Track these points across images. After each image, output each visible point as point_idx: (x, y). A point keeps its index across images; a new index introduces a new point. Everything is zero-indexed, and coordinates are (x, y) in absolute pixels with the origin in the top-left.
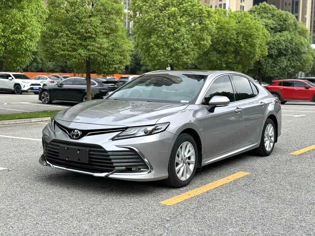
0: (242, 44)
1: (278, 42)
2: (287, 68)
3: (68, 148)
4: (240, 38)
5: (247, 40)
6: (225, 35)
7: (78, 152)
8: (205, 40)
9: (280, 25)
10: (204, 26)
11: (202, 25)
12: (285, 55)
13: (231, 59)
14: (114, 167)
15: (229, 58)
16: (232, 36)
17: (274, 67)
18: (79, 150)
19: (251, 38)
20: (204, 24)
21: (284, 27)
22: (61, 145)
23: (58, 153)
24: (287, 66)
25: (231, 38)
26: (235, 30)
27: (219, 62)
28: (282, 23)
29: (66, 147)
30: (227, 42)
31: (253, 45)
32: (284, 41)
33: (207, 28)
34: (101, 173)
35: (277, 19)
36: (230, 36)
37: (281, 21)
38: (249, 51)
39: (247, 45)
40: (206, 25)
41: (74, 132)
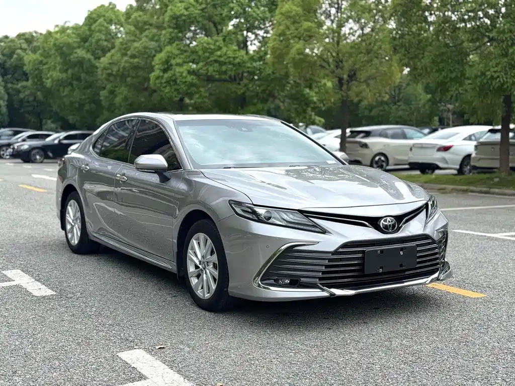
29: (379, 250)
41: (385, 221)
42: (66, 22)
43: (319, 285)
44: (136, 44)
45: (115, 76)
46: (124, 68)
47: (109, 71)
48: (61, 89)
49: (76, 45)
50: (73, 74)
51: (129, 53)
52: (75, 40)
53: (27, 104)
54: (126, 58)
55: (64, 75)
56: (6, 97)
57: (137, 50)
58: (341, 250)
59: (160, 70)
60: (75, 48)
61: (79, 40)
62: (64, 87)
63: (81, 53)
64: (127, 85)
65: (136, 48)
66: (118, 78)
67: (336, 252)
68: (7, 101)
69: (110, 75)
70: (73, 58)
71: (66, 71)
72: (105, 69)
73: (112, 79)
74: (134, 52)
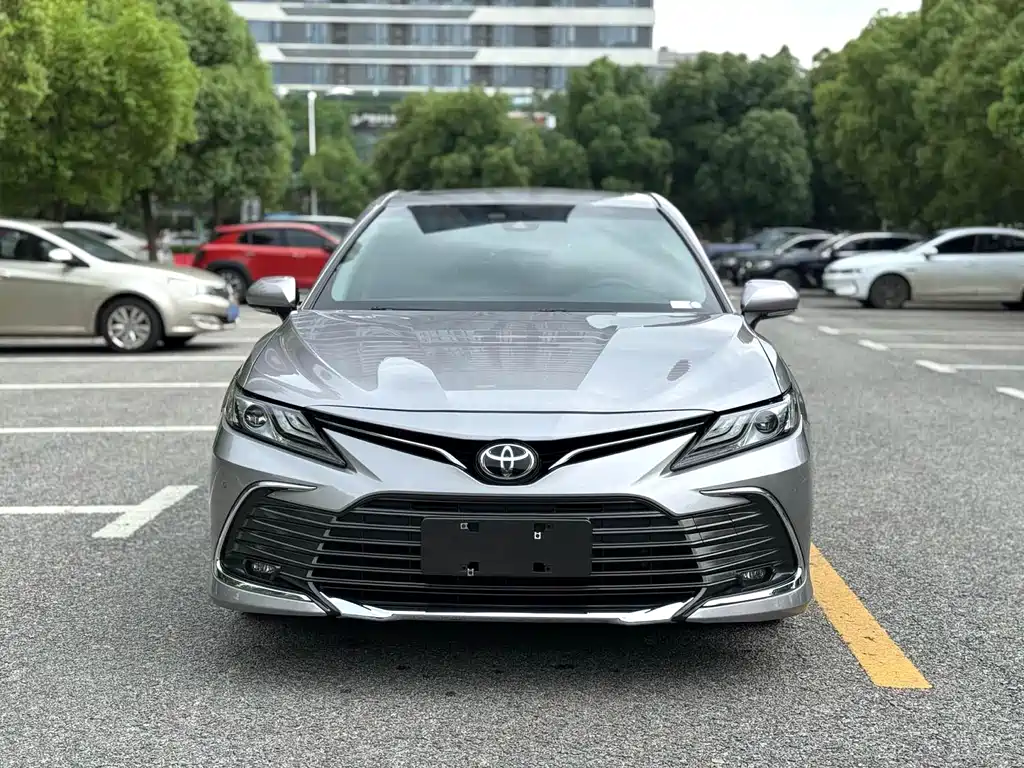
0: (130, 101)
1: (210, 100)
2: (234, 189)
3: (473, 526)
4: (121, 78)
5: (145, 86)
6: (66, 64)
7: (538, 536)
8: (30, 80)
9: (204, 42)
10: (25, 25)
11: (17, 23)
12: (227, 144)
13: (91, 150)
14: (698, 577)
15: (83, 148)
16: (95, 70)
17: (196, 183)
18: (539, 527)
19: (159, 81)
20: (25, 20)
21: (219, 48)
22: (427, 515)
23: (416, 551)
24: (234, 181)
25: (92, 77)
26: (99, 48)
27: (45, 160)
28: (210, 37)
29: (464, 521)
30: (76, 90)
31: (164, 106)
32: (227, 97)
33: (34, 35)
34: (653, 608)
35: (193, 23)
36: (87, 69)
37: (208, 29)
38: (152, 126)
39: (145, 104)
40: (32, 22)
41: (497, 452)
42: (879, 12)
43: (311, 585)
44: (992, 45)
45: (947, 117)
46: (962, 97)
47: (934, 106)
48: (859, 148)
49: (892, 56)
50: (881, 117)
51: (975, 64)
52: (893, 45)
53: (849, 180)
54: (968, 76)
55: (864, 121)
56: (809, 168)
57: (991, 56)
58: (359, 510)
59: (1013, 96)
60: (889, 62)
61: (899, 45)
62: (865, 144)
63: (899, 72)
64: (967, 135)
65: (989, 52)
66: (953, 121)
67: (347, 514)
68: (812, 176)
69: (935, 114)
70: (882, 83)
71: (871, 111)
72: (929, 101)
73: (939, 122)
74: (985, 63)
